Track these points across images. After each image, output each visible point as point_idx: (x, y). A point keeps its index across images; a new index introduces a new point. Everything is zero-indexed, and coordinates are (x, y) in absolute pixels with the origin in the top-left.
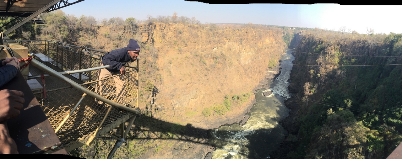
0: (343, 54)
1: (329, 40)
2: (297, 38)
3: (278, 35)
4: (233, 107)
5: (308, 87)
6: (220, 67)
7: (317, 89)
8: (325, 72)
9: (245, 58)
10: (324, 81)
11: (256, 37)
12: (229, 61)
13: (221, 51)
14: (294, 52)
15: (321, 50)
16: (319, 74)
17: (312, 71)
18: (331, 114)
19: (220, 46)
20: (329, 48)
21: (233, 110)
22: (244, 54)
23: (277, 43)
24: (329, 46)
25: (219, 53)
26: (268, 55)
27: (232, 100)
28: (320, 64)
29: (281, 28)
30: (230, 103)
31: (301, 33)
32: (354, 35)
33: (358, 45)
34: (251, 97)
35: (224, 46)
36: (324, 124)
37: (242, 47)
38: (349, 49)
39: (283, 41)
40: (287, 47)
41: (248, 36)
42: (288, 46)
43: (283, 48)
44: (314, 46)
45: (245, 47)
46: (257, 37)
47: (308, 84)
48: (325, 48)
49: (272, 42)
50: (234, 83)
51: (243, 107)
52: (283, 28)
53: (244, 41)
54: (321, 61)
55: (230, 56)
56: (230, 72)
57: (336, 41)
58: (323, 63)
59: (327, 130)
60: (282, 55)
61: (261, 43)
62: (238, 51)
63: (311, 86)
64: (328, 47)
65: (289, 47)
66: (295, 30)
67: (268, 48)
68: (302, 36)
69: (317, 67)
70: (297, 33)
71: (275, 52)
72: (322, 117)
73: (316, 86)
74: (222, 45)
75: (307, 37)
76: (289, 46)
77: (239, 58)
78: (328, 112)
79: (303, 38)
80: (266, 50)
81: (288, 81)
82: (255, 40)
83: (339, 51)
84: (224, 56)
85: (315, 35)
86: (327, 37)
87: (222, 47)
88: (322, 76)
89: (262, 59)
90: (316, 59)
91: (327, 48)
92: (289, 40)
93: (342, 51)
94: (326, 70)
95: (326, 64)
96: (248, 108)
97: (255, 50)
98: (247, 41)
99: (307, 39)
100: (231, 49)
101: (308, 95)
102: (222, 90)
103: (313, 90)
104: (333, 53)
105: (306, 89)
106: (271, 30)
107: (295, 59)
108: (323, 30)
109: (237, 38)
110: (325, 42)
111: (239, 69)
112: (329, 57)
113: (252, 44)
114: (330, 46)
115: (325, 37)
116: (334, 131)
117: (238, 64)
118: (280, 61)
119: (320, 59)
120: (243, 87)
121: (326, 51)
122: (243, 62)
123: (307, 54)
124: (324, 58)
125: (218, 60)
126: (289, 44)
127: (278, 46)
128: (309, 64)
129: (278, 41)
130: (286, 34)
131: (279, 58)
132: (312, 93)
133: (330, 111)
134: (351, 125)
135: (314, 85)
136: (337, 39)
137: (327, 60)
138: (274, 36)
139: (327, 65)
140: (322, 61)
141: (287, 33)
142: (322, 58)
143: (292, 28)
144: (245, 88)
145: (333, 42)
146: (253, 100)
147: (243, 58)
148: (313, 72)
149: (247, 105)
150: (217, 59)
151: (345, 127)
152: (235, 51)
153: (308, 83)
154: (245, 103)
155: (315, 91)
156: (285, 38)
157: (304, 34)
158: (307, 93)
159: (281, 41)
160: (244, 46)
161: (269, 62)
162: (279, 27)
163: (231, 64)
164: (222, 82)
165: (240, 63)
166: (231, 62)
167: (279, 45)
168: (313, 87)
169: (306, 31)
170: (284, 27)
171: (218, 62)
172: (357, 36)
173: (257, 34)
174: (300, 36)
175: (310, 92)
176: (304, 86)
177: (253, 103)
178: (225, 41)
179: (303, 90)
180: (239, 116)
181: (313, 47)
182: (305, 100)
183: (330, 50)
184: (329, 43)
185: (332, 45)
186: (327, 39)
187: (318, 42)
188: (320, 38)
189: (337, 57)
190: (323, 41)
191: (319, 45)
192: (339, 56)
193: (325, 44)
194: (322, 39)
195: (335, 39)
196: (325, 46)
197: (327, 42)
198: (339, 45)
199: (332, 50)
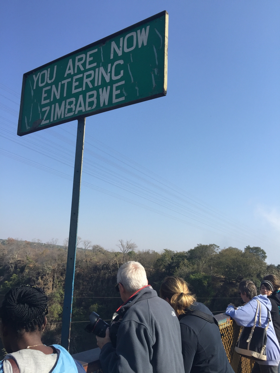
1: (42, 263)
24: (40, 278)
32: (96, 254)
33: (105, 274)
38: (85, 283)
44: (2, 278)
57: (59, 265)
64: (38, 279)
83: (64, 288)
85: (6, 252)
86: (37, 258)
91: (34, 281)
104: (48, 293)
110: (30, 269)
114: (42, 278)
115: (32, 256)
136: (59, 262)
145: (50, 267)
172: (101, 256)
183: (42, 286)
184: (42, 269)
185: (48, 274)
186: (36, 262)
187: (12, 267)
188: (18, 260)
189: (58, 301)
190: (26, 266)
191: (15, 275)
192: (62, 300)
193: (32, 272)
194: (23, 261)
195: (56, 262)
196: (30, 276)
197: (35, 268)
198: (64, 273)
199: (46, 286)
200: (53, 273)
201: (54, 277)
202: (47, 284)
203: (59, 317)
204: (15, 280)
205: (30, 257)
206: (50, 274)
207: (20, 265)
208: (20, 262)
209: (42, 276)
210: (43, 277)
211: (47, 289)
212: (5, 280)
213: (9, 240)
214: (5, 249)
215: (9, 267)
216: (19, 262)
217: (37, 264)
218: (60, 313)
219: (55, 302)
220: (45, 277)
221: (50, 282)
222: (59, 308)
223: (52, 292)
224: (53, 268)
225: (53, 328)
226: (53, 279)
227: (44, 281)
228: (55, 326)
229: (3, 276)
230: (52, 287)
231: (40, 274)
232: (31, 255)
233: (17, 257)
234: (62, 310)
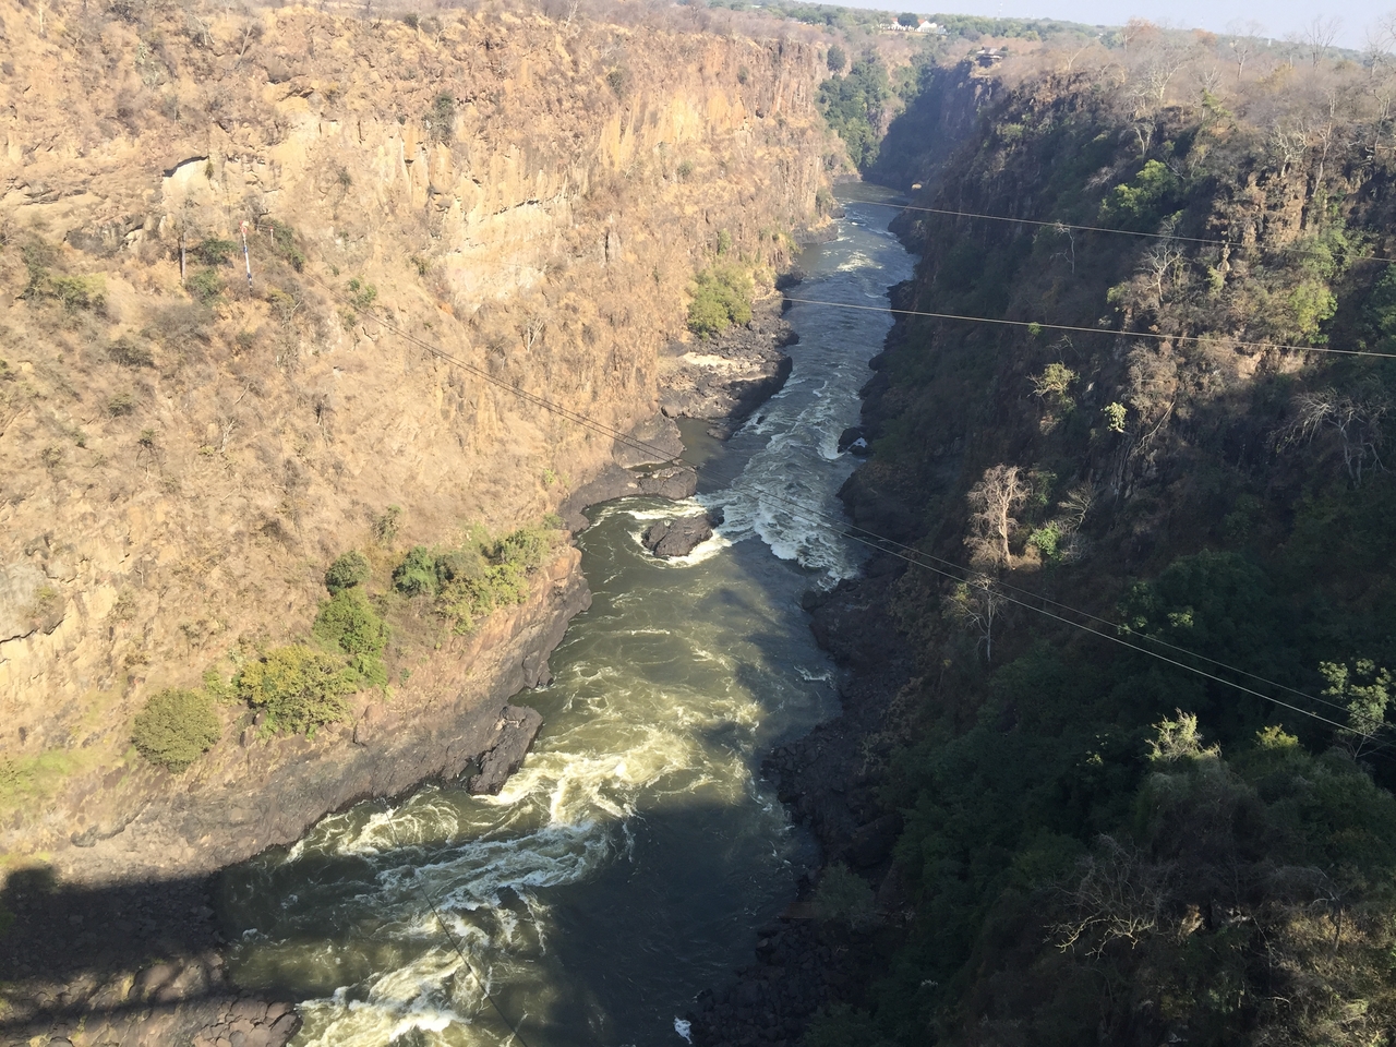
0: (1380, 252)
1: (1266, 121)
2: (949, 98)
3: (784, 76)
4: (408, 650)
5: (1005, 502)
6: (251, 329)
7: (1084, 528)
8: (1177, 398)
9: (481, 249)
10: (1153, 473)
11: (581, 89)
12: (343, 280)
13: (251, 197)
14: (917, 215)
15: (1165, 202)
16: (1118, 410)
17: (1057, 377)
18: (1184, 764)
19: (229, 149)
20: (1253, 190)
21: (405, 674)
22: (471, 216)
23: (768, 138)
24: (1252, 179)
25: (229, 210)
26: (688, 233)
27: (396, 599)
28: (1145, 320)
29: (805, 19)
30: (375, 621)
31: (985, 61)
34: (546, 559)
35: (268, 153)
36: (1110, 829)
37: (454, 161)
39: (825, 123)
40: (854, 171)
41: (502, 75)
42: (862, 167)
43: (816, 177)
44: (1106, 174)
45: (484, 163)
46: (583, 81)
47: (1012, 482)
48: (1211, 188)
49: (730, 131)
50: (401, 452)
51: (485, 647)
52: (830, 17)
53: (472, 109)
54: (1154, 301)
55: (345, 235)
56: (361, 367)
57: (1338, 131)
58: (1169, 318)
59: (1126, 890)
60: (810, 236)
61: (629, 131)
62: (424, 198)
63: (1030, 500)
64: (1244, 183)
65: (871, 175)
66: (929, 35)
67: (685, 172)
68: (996, 84)
69: (1106, 343)
70: (949, 61)
71: (752, 206)
72: (1095, 770)
73: (1079, 500)
74: (254, 139)
75: (1046, 95)
76: (870, 161)
77: (434, 255)
78: (1155, 736)
79: (1008, 103)
80: (672, 190)
81: (845, 443)
82: (567, 105)
83: (1351, 224)
84: (284, 234)
85: (1121, 77)
86: (1242, 99)
87: (252, 158)
88: (1145, 429)
89: (632, 258)
90: (1114, 283)
91: (1229, 191)
92: (873, 119)
93: (1379, 228)
94: (1187, 375)
95: (1198, 329)
96: (529, 647)
97: (574, 188)
98: (499, 119)
99: (1042, 114)
100: (345, 180)
101: (1000, 572)
102: (294, 516)
103: (1048, 535)
104: (1284, 239)
105: (989, 515)
106: (719, 31)
107: (919, 269)
108: (1206, 40)
109: (400, 84)
110: (1216, 142)
111: (436, 337)
112: (1242, 267)
113: (543, 137)
114: (1262, 180)
115: (1225, 93)
116: (1183, 912)
117: (430, 300)
118: (786, 283)
119: (1142, 282)
120: (482, 486)
121: (1221, 215)
122: (469, 283)
123: (1029, 230)
124: (1183, 279)
125: (222, 273)
126: (867, 149)
127: (781, 163)
128: (1040, 320)
129: (781, 123)
130: (854, 71)
131: (777, 258)
132: (1031, 558)
133: (1183, 734)
134: (1355, 896)
135: (1058, 492)
136: (1343, 120)
137: (1214, 294)
138: (742, 79)
139: (1205, 339)
140: (1165, 300)
141: (858, 55)
142: (1170, 272)
143: (908, 20)
144: (496, 495)
145: (1297, 138)
146: (563, 584)
147: (466, 251)
148: (1061, 387)
149: (517, 630)
150: (212, 261)
151: (1295, 909)
152: (394, 197)
153: (1012, 472)
154: (499, 611)
155: (1061, 544)
156: (838, 101)
157: (1016, 66)
158: (988, 551)
159: (803, 123)
160: (475, 157)
161: (694, 286)
162: (791, 15)
163: (361, 301)
164: (288, 452)
165: (443, 294)
166: (355, 286)
167: (789, 153)
168: (1051, 512)
169: (1037, 44)
170: (840, 10)
171: (222, 286)
173: (586, 65)
174: (979, 90)
175: (1017, 548)
176: (973, 495)
177: (568, 613)
178: (282, 108)
179: (960, 524)
180: (462, 722)
181: (1095, 180)
182: (973, 608)
183: (1259, 210)
184: (1262, 145)
185: (1288, 165)
186: (1240, 117)
187: (1144, 134)
188: (1166, 106)
189: (1322, 272)
190: (1200, 132)
191: (1154, 162)
192: (1340, 270)
193: (1220, 154)
194: (1187, 113)
195: (1327, 119)
196: (1216, 172)
197: (1235, 142)
198: (1357, 167)
199: (1277, 214)
200: (1309, 164)
201: (1312, 177)
202: (1282, 206)
203: (1320, 333)
204: (1155, 184)
205: (1217, 95)
206: (1296, 167)
207: (1175, 125)
208: (1175, 115)
209: (1264, 172)
210: (1268, 178)
211: (1280, 224)
212: (1116, 180)
213: (1133, 28)
214: (1118, 61)
215: (1134, 135)
216: (1171, 114)
217: (1244, 126)
218: (1325, 318)
219: (1307, 275)
220: (1275, 175)
221: (1296, 197)
222: (1325, 301)
223: (1300, 236)
224: (1311, 144)
225: (1292, 367)
226: (1309, 185)
227: (1269, 191)
228: (1300, 361)
229: (1111, 165)
230: (1300, 216)
231: (1256, 164)
232: (1222, 90)
233: (1165, 96)
234: (1335, 308)
